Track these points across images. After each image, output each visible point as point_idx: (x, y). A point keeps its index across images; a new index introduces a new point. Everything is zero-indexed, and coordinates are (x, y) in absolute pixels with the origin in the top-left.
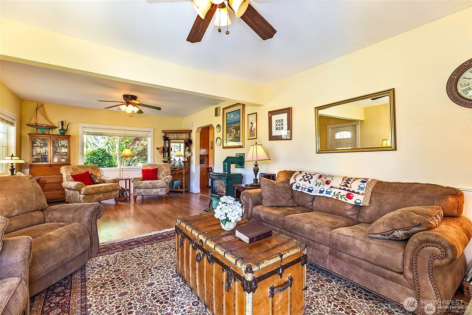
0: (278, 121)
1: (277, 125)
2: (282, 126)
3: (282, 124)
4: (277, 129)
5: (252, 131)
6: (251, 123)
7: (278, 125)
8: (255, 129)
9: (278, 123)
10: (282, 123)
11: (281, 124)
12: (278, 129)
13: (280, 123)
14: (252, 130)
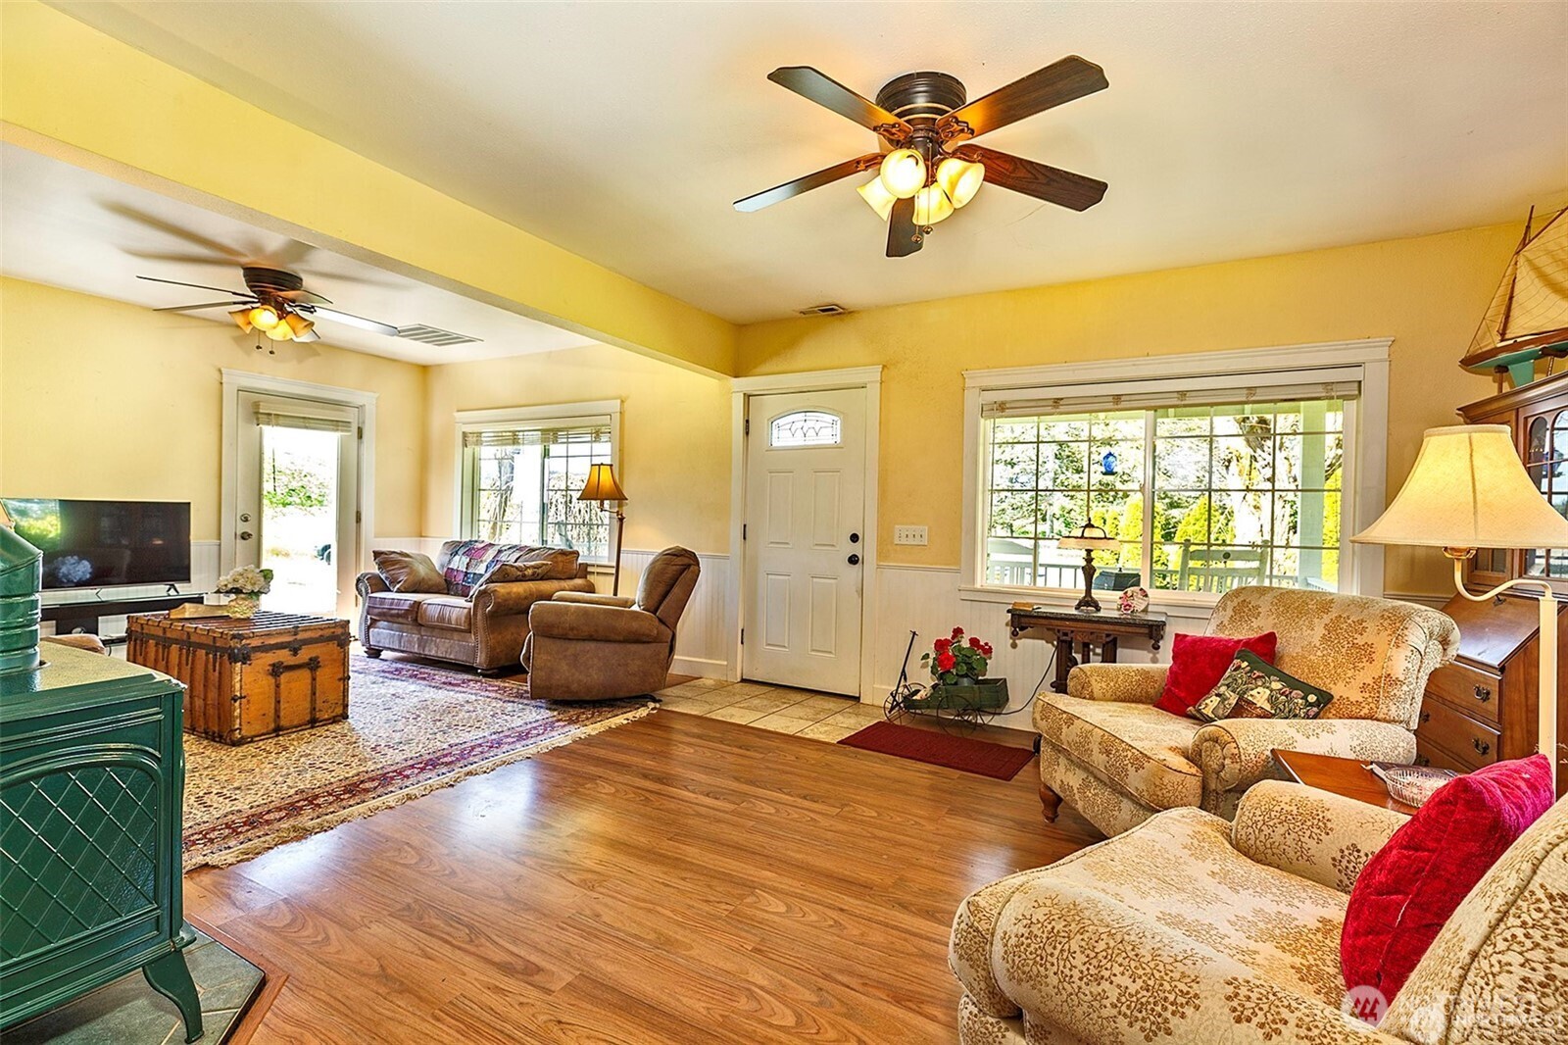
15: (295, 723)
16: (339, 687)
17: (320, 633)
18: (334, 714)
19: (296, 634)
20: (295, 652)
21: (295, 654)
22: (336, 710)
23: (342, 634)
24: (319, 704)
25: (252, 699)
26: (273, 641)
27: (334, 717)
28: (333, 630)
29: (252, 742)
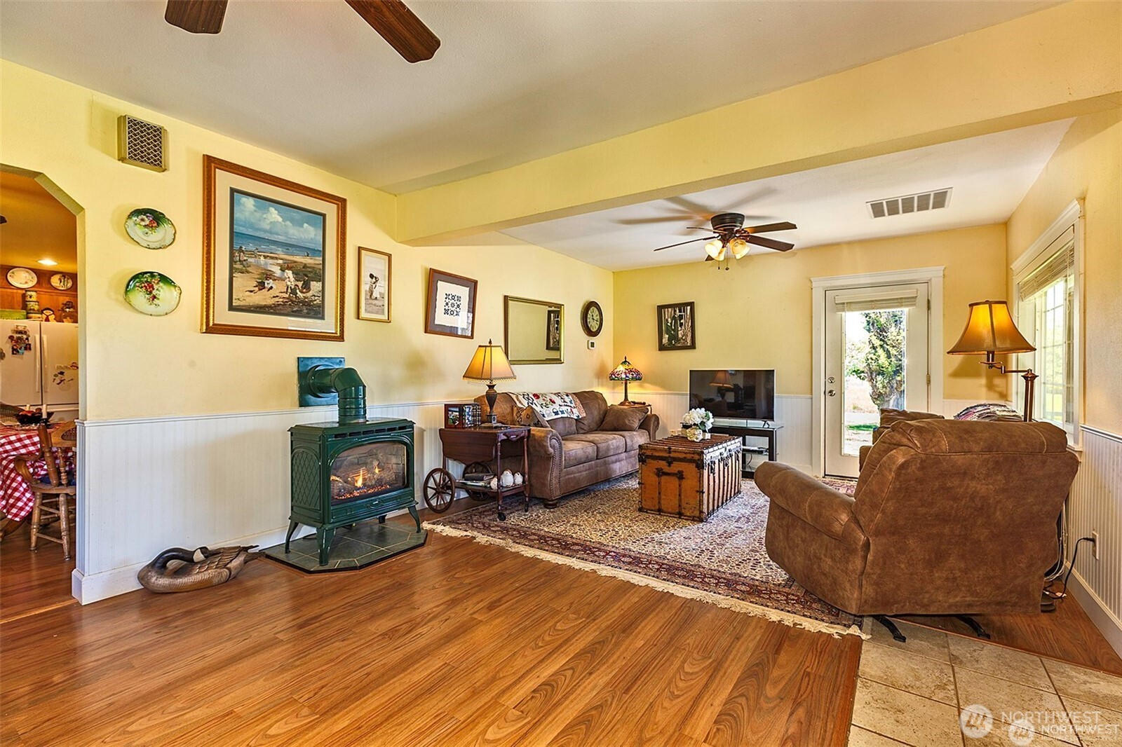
0: (450, 297)
1: (447, 304)
2: (458, 310)
3: (458, 306)
4: (446, 312)
5: (373, 297)
6: (372, 276)
7: (450, 304)
8: (383, 294)
9: (451, 302)
10: (458, 303)
11: (456, 305)
12: (449, 312)
13: (455, 302)
14: (375, 295)
15: (670, 510)
16: (697, 497)
17: (684, 455)
18: (693, 515)
19: (670, 453)
20: (670, 464)
21: (669, 466)
22: (695, 512)
23: (698, 460)
24: (684, 505)
25: (647, 487)
26: (657, 454)
27: (694, 517)
28: (692, 455)
29: (647, 512)
